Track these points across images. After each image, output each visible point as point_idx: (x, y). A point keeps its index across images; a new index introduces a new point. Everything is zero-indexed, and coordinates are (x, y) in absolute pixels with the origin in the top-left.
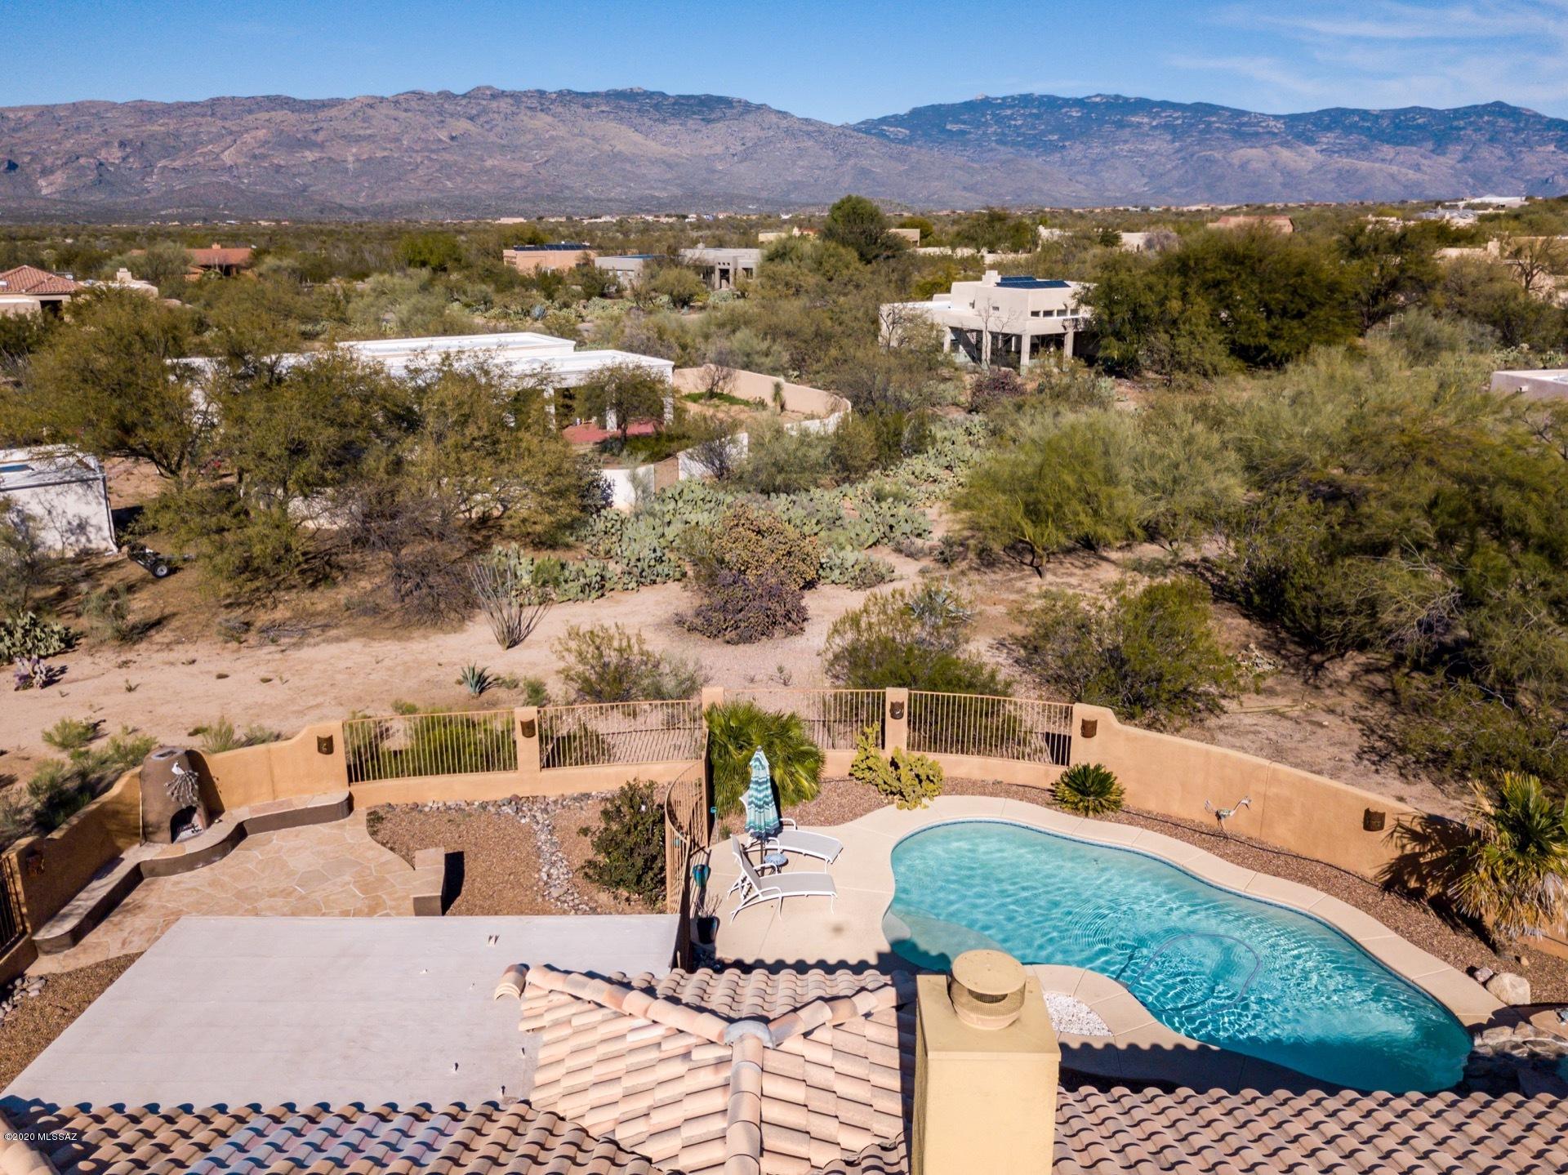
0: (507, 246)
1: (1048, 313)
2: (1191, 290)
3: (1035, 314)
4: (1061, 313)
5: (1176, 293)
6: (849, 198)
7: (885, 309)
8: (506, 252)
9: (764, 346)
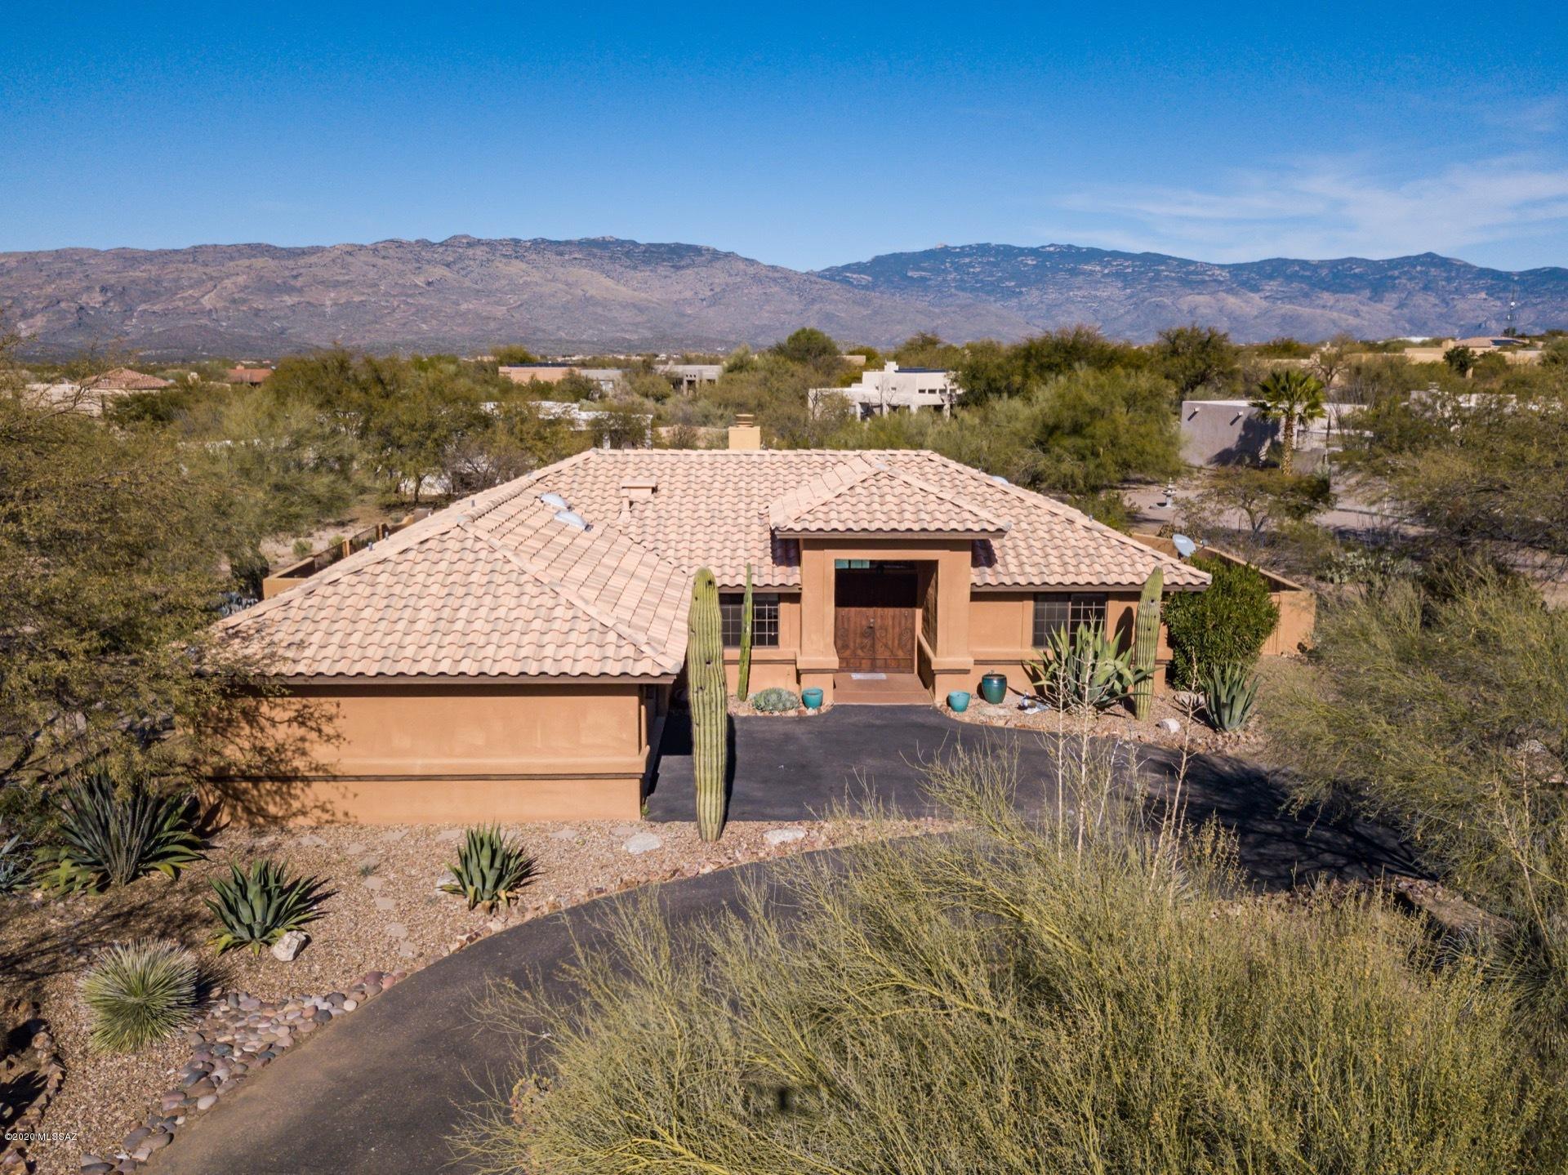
0: (501, 364)
1: (932, 391)
2: (1030, 370)
3: (922, 391)
4: (942, 391)
5: (1019, 371)
6: (804, 330)
7: (812, 392)
8: (501, 369)
9: (720, 412)
